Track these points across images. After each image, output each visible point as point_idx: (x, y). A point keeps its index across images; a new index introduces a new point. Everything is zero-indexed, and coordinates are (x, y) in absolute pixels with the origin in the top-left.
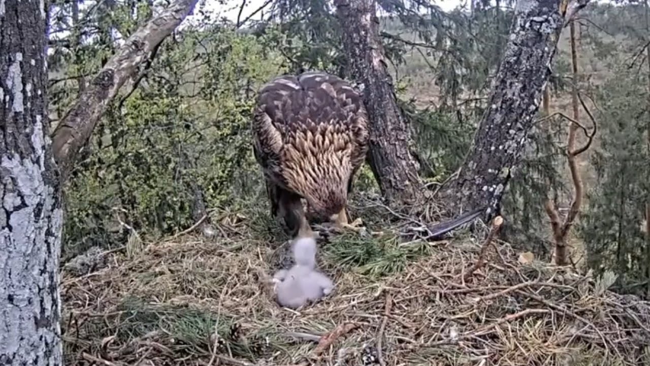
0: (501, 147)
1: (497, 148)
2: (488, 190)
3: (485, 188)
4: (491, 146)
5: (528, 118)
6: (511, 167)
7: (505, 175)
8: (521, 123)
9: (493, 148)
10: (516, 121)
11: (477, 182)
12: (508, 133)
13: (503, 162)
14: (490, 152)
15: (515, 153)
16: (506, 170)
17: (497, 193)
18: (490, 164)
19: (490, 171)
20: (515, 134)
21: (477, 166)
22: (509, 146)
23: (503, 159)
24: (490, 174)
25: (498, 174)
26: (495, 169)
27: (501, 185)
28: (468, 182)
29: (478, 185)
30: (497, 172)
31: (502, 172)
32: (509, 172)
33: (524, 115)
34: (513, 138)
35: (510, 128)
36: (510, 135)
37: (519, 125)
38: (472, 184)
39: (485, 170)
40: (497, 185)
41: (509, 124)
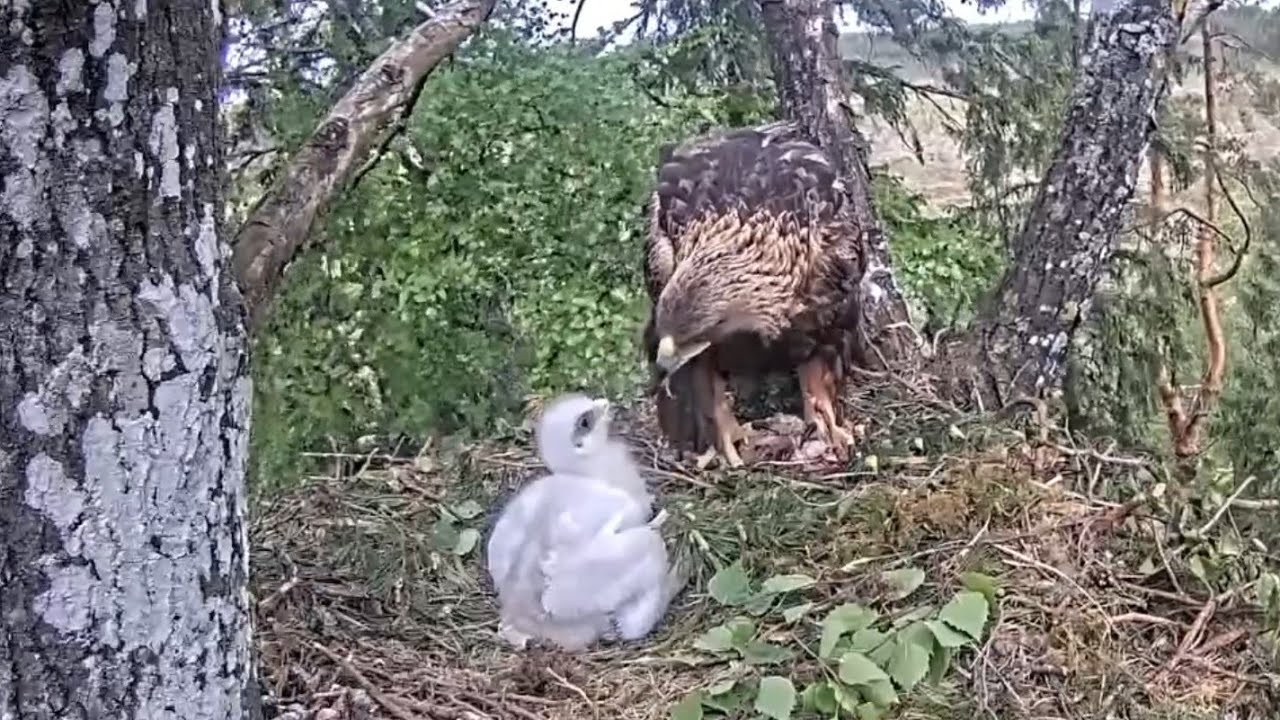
0: (1063, 264)
1: (1056, 266)
2: (1039, 344)
3: (1034, 340)
4: (1045, 261)
5: (1113, 210)
6: (1082, 302)
7: (1070, 317)
8: (1101, 220)
9: (1049, 266)
10: (1092, 215)
11: (1020, 329)
12: (1077, 238)
13: (1067, 292)
14: (1044, 272)
15: (1088, 275)
16: (1072, 306)
17: (1056, 348)
18: (1045, 295)
19: (1043, 308)
20: (1090, 240)
21: (1020, 298)
22: (1079, 263)
23: (1068, 286)
24: (1044, 313)
25: (1058, 314)
26: (1052, 305)
27: (1063, 334)
28: (1003, 329)
29: (1021, 335)
30: (1056, 310)
31: (1066, 311)
32: (1079, 311)
33: (1106, 205)
34: (1086, 248)
35: (1081, 229)
36: (1081, 242)
37: (1097, 223)
38: (1012, 332)
39: (1035, 306)
40: (1057, 333)
41: (1079, 222)
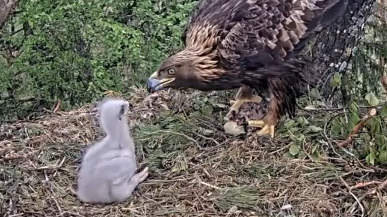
0: (345, 31)
1: (342, 32)
2: (334, 66)
3: (332, 65)
4: (337, 30)
5: (367, 7)
6: (353, 48)
7: (348, 54)
8: (361, 11)
9: (338, 32)
10: (358, 9)
11: (326, 60)
12: (351, 19)
13: (347, 44)
14: (336, 35)
15: (356, 36)
16: (349, 50)
17: (341, 69)
18: (336, 45)
19: (336, 50)
20: (357, 20)
21: (325, 46)
22: (352, 30)
23: (347, 41)
24: (336, 53)
25: (343, 53)
26: (340, 49)
27: (345, 62)
28: (317, 60)
29: (326, 62)
30: (342, 51)
31: (346, 52)
32: (352, 52)
33: (364, 5)
34: (355, 24)
35: (353, 15)
36: (353, 21)
37: (360, 13)
38: (321, 61)
39: (332, 49)
40: (342, 62)
41: (352, 12)
